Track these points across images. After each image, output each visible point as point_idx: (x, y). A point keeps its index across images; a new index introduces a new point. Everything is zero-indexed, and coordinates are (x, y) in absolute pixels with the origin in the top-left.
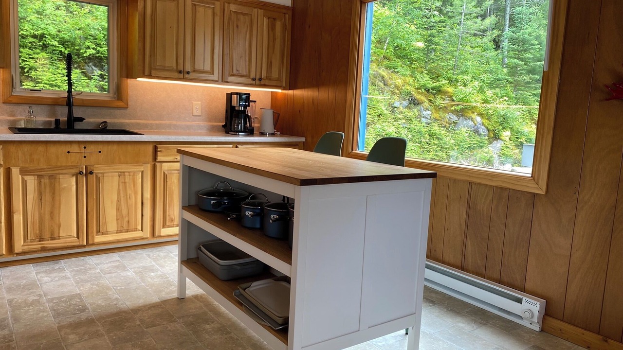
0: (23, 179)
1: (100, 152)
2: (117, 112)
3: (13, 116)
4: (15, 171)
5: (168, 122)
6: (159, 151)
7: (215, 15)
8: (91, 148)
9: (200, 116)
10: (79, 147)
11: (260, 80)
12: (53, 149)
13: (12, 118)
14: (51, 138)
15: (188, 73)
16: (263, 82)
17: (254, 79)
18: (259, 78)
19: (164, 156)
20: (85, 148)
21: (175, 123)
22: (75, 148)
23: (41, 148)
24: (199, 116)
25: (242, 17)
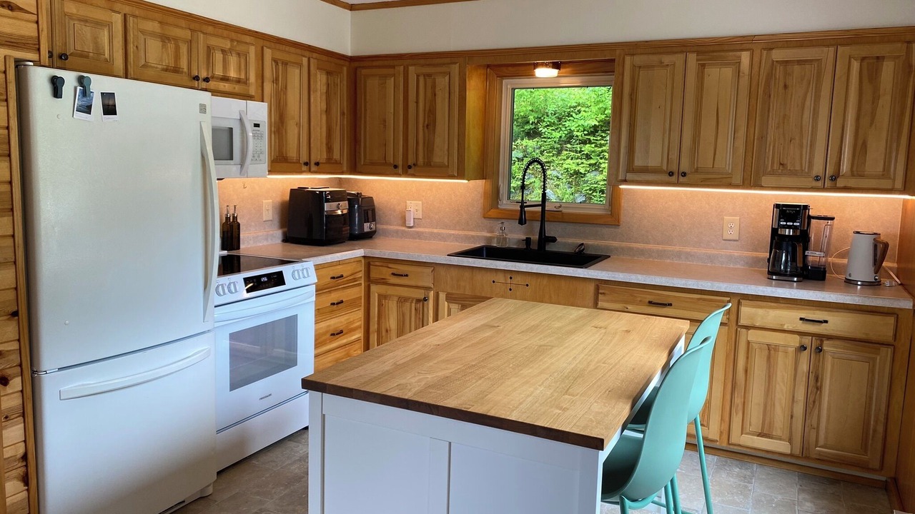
0: (448, 306)
1: (527, 285)
2: (606, 230)
3: (492, 232)
4: (442, 296)
5: (677, 248)
6: (601, 293)
7: (741, 74)
8: (517, 279)
9: (737, 240)
10: (505, 276)
11: (834, 178)
12: (479, 277)
13: (489, 235)
14: (474, 263)
15: (684, 174)
16: (840, 183)
17: (817, 178)
18: (831, 174)
19: (608, 301)
20: (511, 278)
21: (688, 249)
22: (500, 278)
23: (467, 274)
24: (734, 240)
25: (796, 68)
